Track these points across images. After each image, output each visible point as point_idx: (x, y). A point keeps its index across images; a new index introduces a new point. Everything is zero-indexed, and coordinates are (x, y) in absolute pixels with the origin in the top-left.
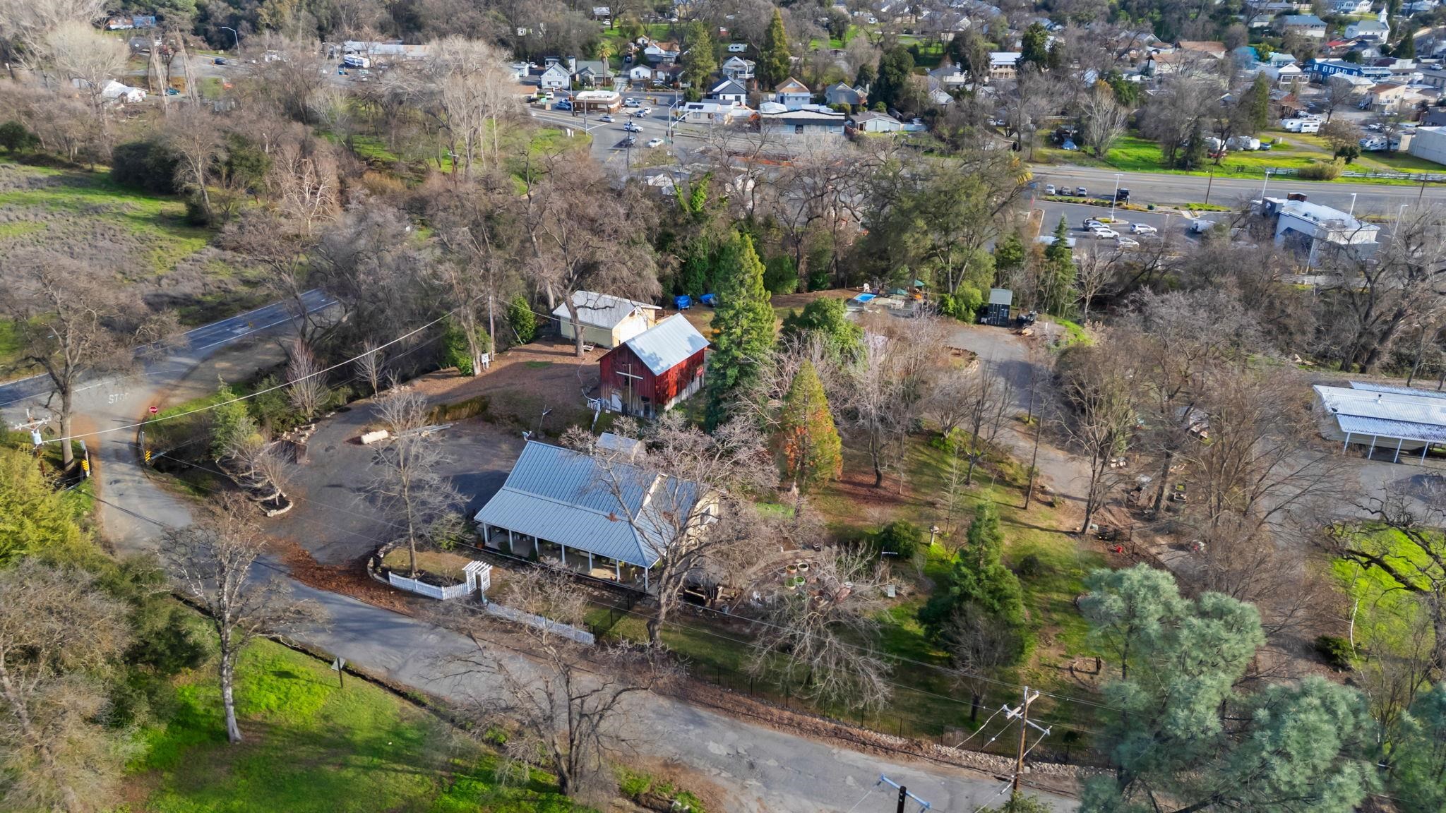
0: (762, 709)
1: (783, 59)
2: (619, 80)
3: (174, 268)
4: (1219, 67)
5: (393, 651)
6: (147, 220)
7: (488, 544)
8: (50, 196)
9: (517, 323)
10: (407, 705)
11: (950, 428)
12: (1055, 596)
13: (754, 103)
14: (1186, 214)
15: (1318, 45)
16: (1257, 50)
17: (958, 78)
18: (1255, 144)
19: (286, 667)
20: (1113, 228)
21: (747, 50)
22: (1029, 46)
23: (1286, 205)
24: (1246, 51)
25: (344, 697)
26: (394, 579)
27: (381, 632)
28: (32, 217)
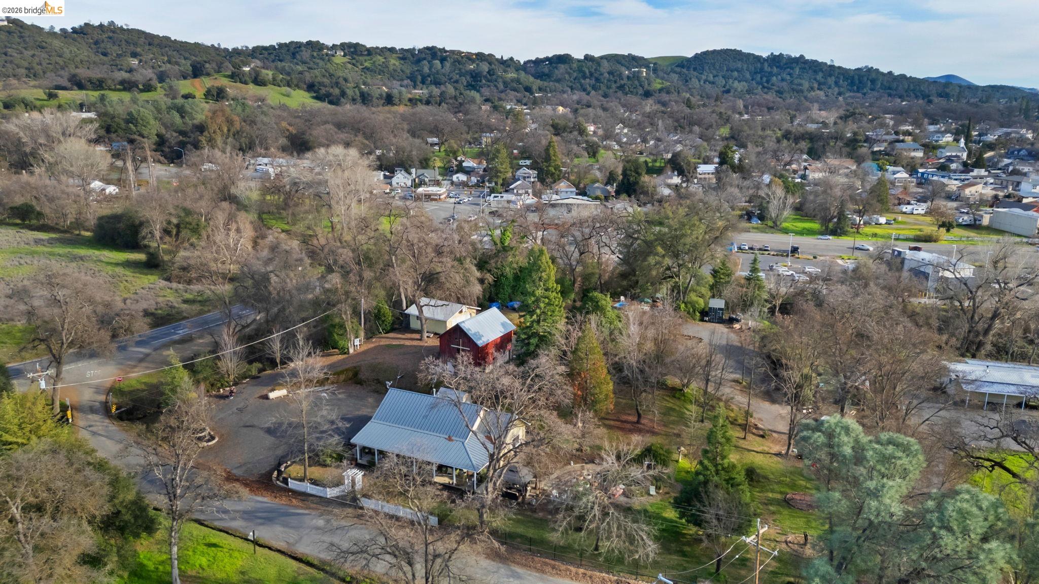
0: (563, 567)
1: (557, 168)
2: (445, 182)
3: (136, 293)
4: (854, 173)
5: (292, 531)
6: (117, 264)
7: (359, 461)
8: (49, 250)
9: (380, 318)
10: (302, 565)
11: (687, 385)
12: (770, 495)
13: (538, 194)
14: (840, 262)
15: (920, 161)
16: (878, 164)
17: (676, 180)
18: (883, 220)
19: (213, 541)
20: (790, 268)
21: (532, 164)
22: (724, 158)
23: (909, 254)
24: (870, 165)
25: (256, 560)
26: (292, 484)
27: (283, 518)
28: (36, 262)
